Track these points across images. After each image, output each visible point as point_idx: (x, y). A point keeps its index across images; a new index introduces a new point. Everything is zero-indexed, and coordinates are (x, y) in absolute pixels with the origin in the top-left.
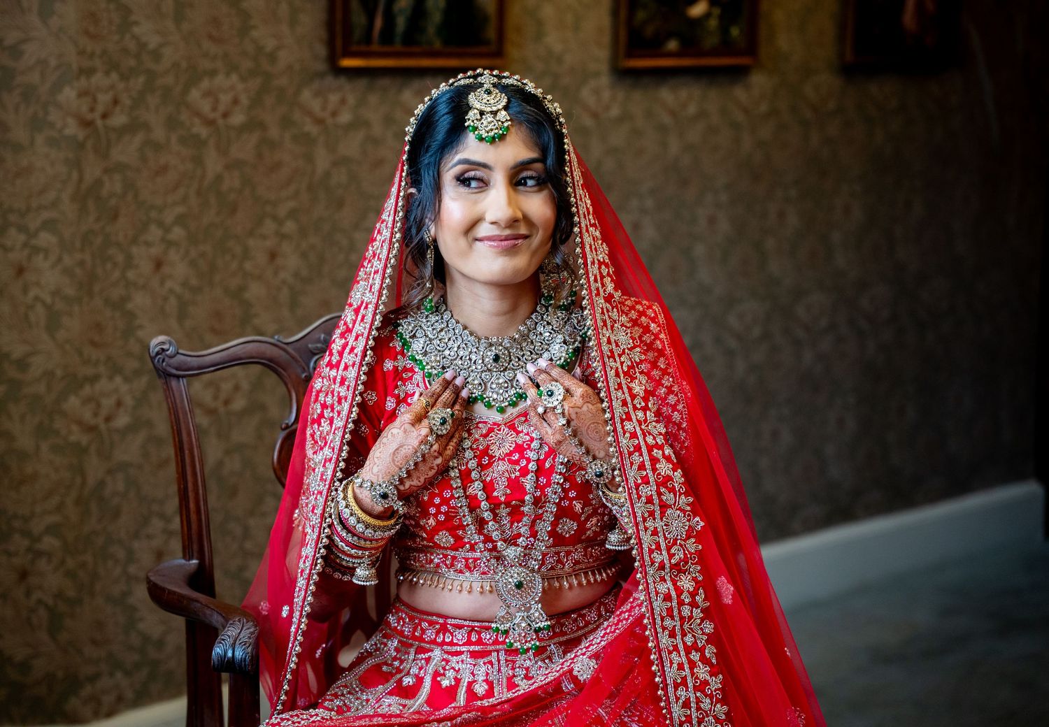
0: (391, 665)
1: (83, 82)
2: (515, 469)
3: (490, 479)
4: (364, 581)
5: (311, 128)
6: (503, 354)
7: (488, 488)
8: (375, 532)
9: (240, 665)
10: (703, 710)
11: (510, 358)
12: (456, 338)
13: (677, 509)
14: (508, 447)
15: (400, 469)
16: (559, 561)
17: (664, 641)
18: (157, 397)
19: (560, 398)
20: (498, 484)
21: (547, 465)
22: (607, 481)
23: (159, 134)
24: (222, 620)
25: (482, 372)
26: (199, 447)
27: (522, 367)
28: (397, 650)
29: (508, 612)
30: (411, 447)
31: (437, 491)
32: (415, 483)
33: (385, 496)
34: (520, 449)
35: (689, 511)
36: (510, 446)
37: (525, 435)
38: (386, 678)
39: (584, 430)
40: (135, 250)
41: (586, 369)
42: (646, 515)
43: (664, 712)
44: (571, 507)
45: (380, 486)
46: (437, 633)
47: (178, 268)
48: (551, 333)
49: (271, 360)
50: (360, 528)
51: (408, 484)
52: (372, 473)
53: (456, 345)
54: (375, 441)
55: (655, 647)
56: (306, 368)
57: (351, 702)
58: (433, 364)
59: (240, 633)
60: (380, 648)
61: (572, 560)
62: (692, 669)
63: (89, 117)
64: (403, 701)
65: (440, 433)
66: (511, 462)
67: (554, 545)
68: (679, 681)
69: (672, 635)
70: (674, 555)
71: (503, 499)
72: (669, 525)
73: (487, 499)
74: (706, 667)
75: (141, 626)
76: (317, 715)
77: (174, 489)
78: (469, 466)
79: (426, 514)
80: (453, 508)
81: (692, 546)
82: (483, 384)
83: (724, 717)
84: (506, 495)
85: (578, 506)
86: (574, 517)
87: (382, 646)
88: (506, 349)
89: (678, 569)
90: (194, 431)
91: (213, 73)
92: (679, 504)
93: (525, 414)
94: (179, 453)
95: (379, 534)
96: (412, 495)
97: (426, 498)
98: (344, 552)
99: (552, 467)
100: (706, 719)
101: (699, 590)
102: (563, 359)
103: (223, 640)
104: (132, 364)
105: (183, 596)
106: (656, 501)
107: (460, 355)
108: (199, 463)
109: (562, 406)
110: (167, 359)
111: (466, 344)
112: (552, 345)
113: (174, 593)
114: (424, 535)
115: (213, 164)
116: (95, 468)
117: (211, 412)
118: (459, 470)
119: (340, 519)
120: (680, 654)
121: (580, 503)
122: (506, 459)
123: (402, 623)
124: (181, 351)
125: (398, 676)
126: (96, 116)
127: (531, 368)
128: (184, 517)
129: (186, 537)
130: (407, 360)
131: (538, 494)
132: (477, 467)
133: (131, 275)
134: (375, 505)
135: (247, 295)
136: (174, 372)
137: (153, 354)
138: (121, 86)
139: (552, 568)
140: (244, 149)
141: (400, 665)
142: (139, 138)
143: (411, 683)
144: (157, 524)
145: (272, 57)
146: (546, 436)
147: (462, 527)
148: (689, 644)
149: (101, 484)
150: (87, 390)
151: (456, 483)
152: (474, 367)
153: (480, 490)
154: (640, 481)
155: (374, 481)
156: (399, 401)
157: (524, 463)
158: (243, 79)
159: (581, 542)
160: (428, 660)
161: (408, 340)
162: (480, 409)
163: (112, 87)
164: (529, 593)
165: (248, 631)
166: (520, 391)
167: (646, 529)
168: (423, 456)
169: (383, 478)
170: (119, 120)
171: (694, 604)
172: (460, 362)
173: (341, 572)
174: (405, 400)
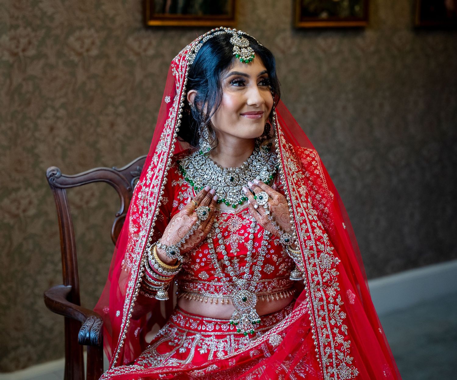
0: (174, 342)
1: (12, 33)
2: (242, 238)
3: (228, 243)
4: (161, 298)
5: (133, 58)
6: (235, 177)
7: (228, 248)
8: (168, 272)
9: (93, 342)
10: (339, 359)
11: (239, 179)
12: (210, 169)
13: (326, 253)
14: (238, 227)
15: (182, 238)
16: (264, 287)
17: (319, 322)
18: (50, 199)
19: (267, 200)
20: (233, 246)
21: (259, 236)
22: (291, 244)
23: (52, 60)
24: (84, 318)
25: (224, 187)
26: (72, 226)
27: (245, 184)
28: (176, 333)
29: (238, 314)
30: (187, 227)
31: (200, 250)
32: (190, 246)
33: (173, 253)
34: (244, 227)
35: (332, 254)
36: (239, 226)
37: (247, 220)
38: (170, 349)
39: (279, 217)
40: (39, 121)
41: (279, 185)
42: (310, 256)
43: (318, 360)
44: (271, 258)
45: (171, 248)
46: (198, 325)
47: (62, 131)
48: (260, 166)
49: (110, 180)
50: (160, 270)
51: (185, 247)
52: (167, 241)
53: (210, 173)
54: (168, 224)
55: (314, 326)
56: (129, 184)
57: (152, 361)
58: (198, 183)
59: (93, 324)
60: (167, 333)
61: (271, 286)
62: (334, 338)
63: (16, 51)
64: (180, 361)
65: (202, 219)
66: (240, 234)
67: (262, 279)
68: (326, 344)
69: (324, 319)
70: (325, 277)
71: (235, 254)
72: (322, 262)
73: (227, 255)
74: (342, 336)
75: (41, 321)
76: (134, 368)
77: (59, 248)
78: (218, 237)
79: (194, 263)
80: (209, 259)
81: (334, 272)
82: (225, 193)
83: (351, 363)
84: (237, 252)
85: (275, 258)
86: (273, 263)
87: (169, 332)
88: (237, 174)
89: (327, 285)
90: (70, 217)
91: (81, 28)
92: (327, 251)
93: (247, 209)
94: (62, 229)
95: (170, 273)
96: (187, 253)
97: (194, 254)
98: (151, 283)
99: (262, 237)
100: (341, 364)
101: (338, 295)
102: (267, 179)
103: (84, 328)
104: (37, 182)
105: (63, 305)
106: (315, 249)
107: (213, 178)
108: (72, 235)
109: (267, 204)
110: (55, 179)
111: (215, 172)
112: (261, 172)
113: (59, 303)
114: (193, 273)
115: (81, 76)
116: (17, 237)
117: (79, 207)
118: (212, 239)
119: (149, 265)
120: (327, 330)
121: (276, 256)
122: (237, 233)
123: (179, 320)
124: (63, 175)
125: (177, 348)
126: (20, 50)
127: (250, 184)
128: (64, 263)
129: (65, 274)
130: (184, 181)
131: (254, 251)
132: (222, 238)
133: (37, 134)
134: (168, 258)
135: (98, 146)
136: (59, 186)
137: (48, 176)
138: (33, 34)
139: (261, 291)
140: (97, 68)
141: (178, 342)
142: (42, 62)
143: (184, 352)
144: (50, 267)
145: (113, 20)
146: (259, 220)
147: (214, 269)
148: (333, 324)
149: (20, 245)
150: (13, 196)
151: (211, 246)
152: (220, 184)
153: (223, 250)
154: (306, 238)
155: (168, 245)
156: (180, 202)
157: (246, 235)
158: (97, 31)
159: (276, 277)
160: (193, 339)
161: (185, 170)
162: (223, 206)
163: (28, 35)
164: (249, 304)
165: (97, 323)
166: (245, 196)
167: (310, 263)
168: (194, 232)
169: (172, 244)
170: (31, 52)
171: (335, 303)
172: (212, 182)
173: (149, 294)
174: (183, 202)
